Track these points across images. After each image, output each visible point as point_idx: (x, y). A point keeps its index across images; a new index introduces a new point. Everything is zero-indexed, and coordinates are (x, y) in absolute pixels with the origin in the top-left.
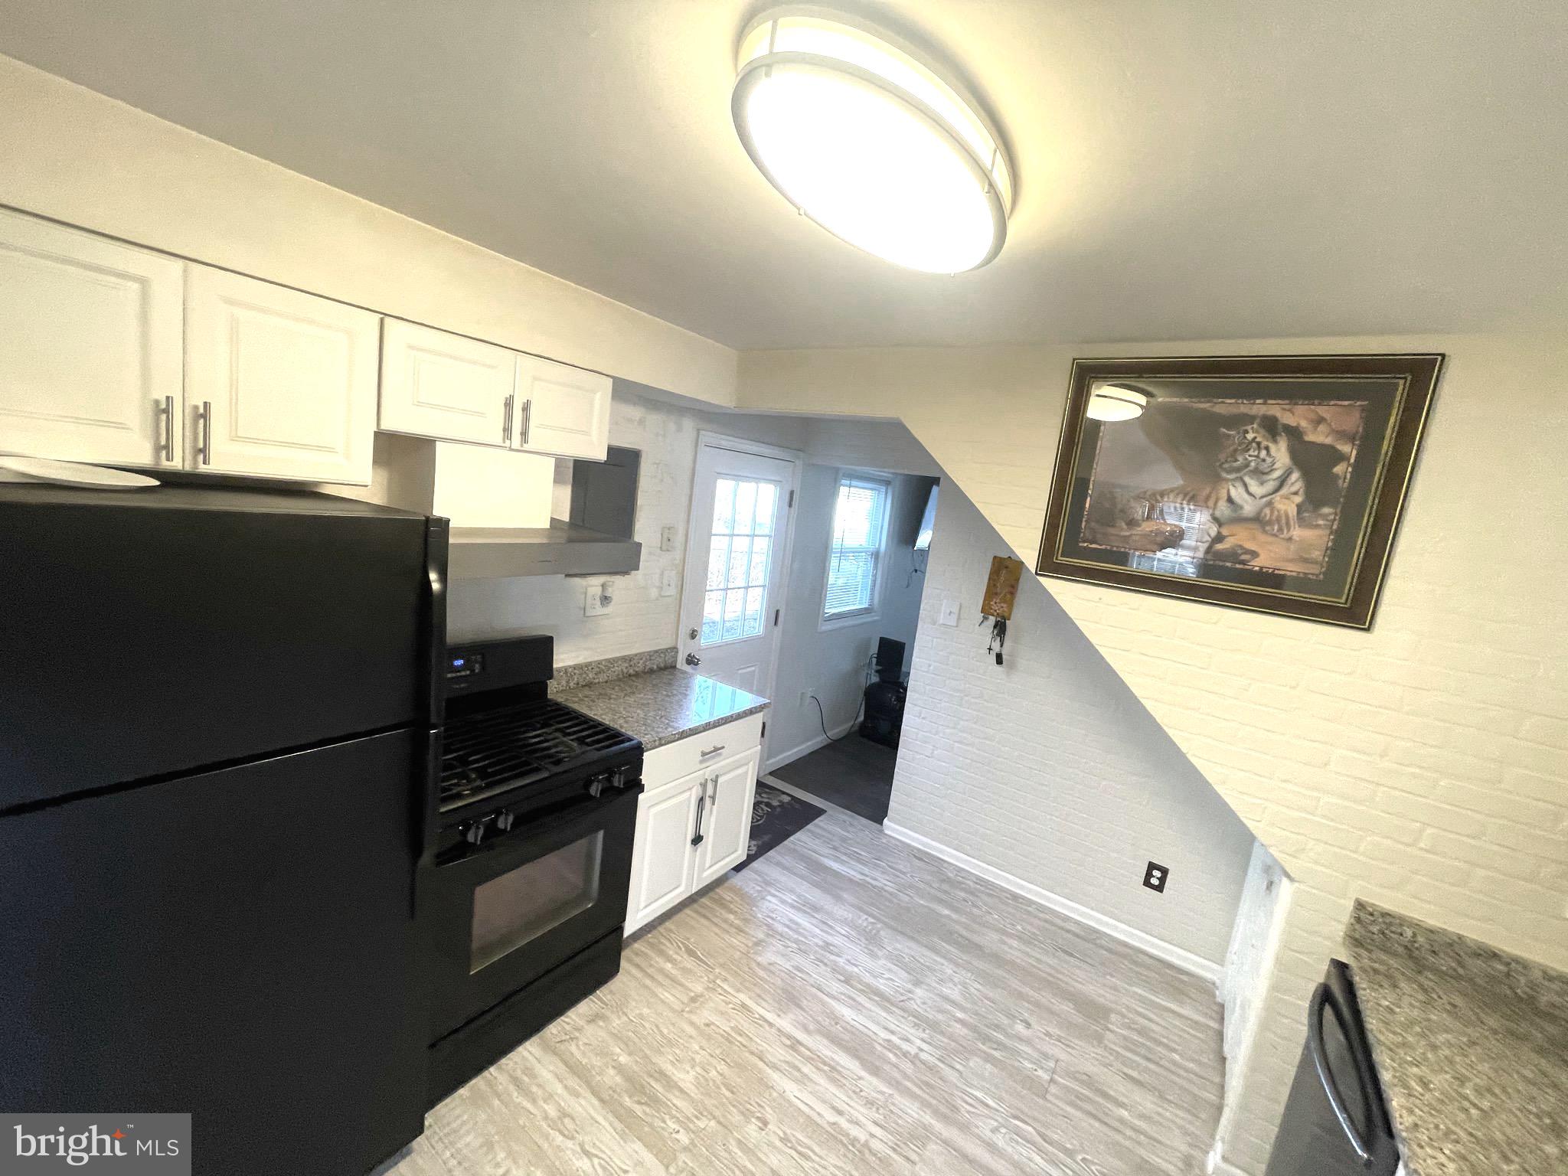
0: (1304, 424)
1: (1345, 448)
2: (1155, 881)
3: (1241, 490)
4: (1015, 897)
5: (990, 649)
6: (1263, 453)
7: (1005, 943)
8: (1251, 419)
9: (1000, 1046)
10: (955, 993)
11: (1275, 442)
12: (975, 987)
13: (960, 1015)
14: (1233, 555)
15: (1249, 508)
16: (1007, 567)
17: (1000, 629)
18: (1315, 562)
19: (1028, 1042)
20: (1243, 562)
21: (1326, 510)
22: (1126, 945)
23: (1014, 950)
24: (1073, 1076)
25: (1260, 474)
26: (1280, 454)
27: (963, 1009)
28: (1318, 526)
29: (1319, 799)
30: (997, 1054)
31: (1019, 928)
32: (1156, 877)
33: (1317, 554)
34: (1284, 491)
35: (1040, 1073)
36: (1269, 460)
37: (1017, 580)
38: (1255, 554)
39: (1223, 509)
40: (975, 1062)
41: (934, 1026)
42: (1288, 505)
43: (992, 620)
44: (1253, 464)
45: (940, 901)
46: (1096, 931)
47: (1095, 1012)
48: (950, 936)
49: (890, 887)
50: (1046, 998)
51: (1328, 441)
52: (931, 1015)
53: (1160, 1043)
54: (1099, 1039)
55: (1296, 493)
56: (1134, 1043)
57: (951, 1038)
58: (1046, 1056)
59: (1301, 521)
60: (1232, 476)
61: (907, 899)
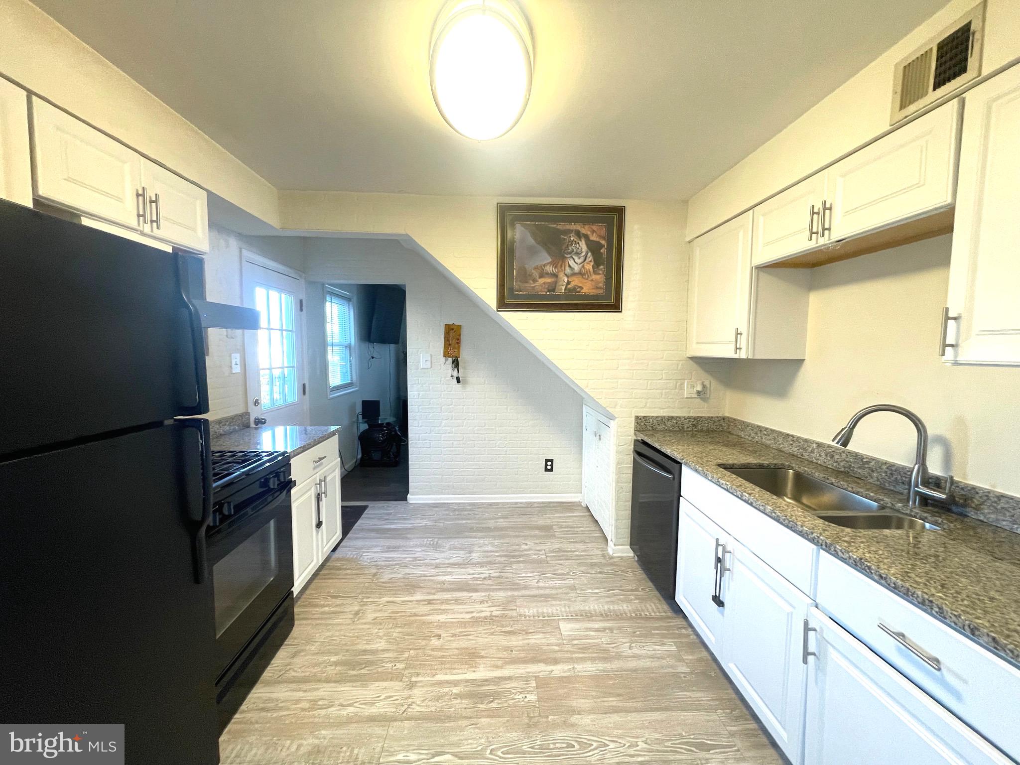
0: (589, 233)
1: (603, 242)
2: (549, 467)
3: (572, 261)
4: (491, 504)
5: (452, 376)
6: (578, 245)
7: (497, 522)
8: (570, 231)
9: (520, 556)
10: (490, 548)
11: (581, 241)
12: (496, 542)
13: (497, 554)
14: (574, 289)
15: (577, 268)
16: (453, 329)
17: (456, 364)
18: (601, 288)
19: (530, 550)
20: (579, 292)
21: (602, 267)
22: (543, 503)
23: (502, 523)
24: (553, 552)
25: (578, 254)
26: (583, 246)
27: (497, 552)
28: (599, 274)
29: (617, 382)
30: (521, 559)
31: (500, 514)
32: (549, 464)
33: (601, 285)
34: (587, 261)
35: (541, 557)
36: (580, 248)
37: (460, 335)
38: (582, 288)
39: (568, 271)
40: (515, 566)
41: (490, 563)
42: (589, 267)
43: (450, 360)
44: (575, 250)
45: (458, 519)
46: (531, 503)
47: (547, 528)
48: (471, 529)
49: (429, 523)
50: (527, 533)
51: (598, 240)
52: (485, 560)
53: (574, 527)
54: (554, 536)
55: (591, 261)
56: (567, 531)
57: (500, 563)
58: (539, 550)
59: (595, 273)
60: (569, 256)
61: (442, 524)
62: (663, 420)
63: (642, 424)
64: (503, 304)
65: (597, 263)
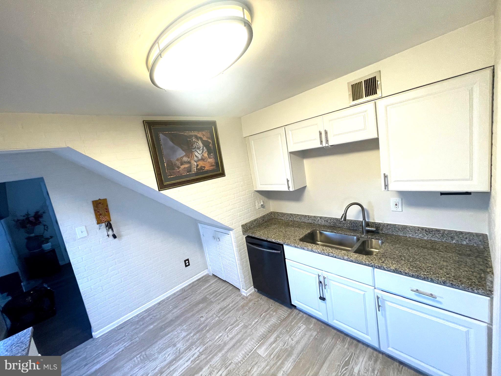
0: (202, 136)
1: (210, 141)
2: (187, 264)
3: (197, 153)
4: (159, 303)
5: (108, 235)
6: (197, 143)
7: (174, 313)
8: (192, 136)
9: (206, 326)
10: (184, 334)
11: (199, 141)
12: (184, 327)
13: (192, 335)
14: (201, 168)
15: (200, 157)
16: (100, 203)
17: (109, 226)
18: (214, 166)
19: (207, 319)
20: (204, 170)
21: (212, 154)
22: (190, 285)
23: (177, 312)
24: (219, 312)
25: (199, 148)
26: (200, 144)
27: (191, 333)
28: (211, 158)
29: (231, 212)
30: (208, 328)
31: (171, 307)
33: (213, 164)
34: (204, 151)
35: (216, 319)
36: (199, 145)
37: (107, 206)
38: (205, 167)
39: (196, 159)
40: (208, 335)
41: (192, 344)
42: (206, 155)
43: (103, 225)
44: (197, 147)
45: (146, 327)
46: (183, 289)
47: (204, 300)
48: (162, 329)
50: (196, 309)
51: (207, 140)
52: (188, 344)
53: (217, 291)
54: (212, 302)
55: (206, 152)
56: (216, 295)
57: (198, 340)
58: (212, 316)
59: (209, 158)
60: (194, 150)
61: (137, 339)
62: (252, 222)
63: (245, 228)
64: (162, 186)
65: (209, 153)
